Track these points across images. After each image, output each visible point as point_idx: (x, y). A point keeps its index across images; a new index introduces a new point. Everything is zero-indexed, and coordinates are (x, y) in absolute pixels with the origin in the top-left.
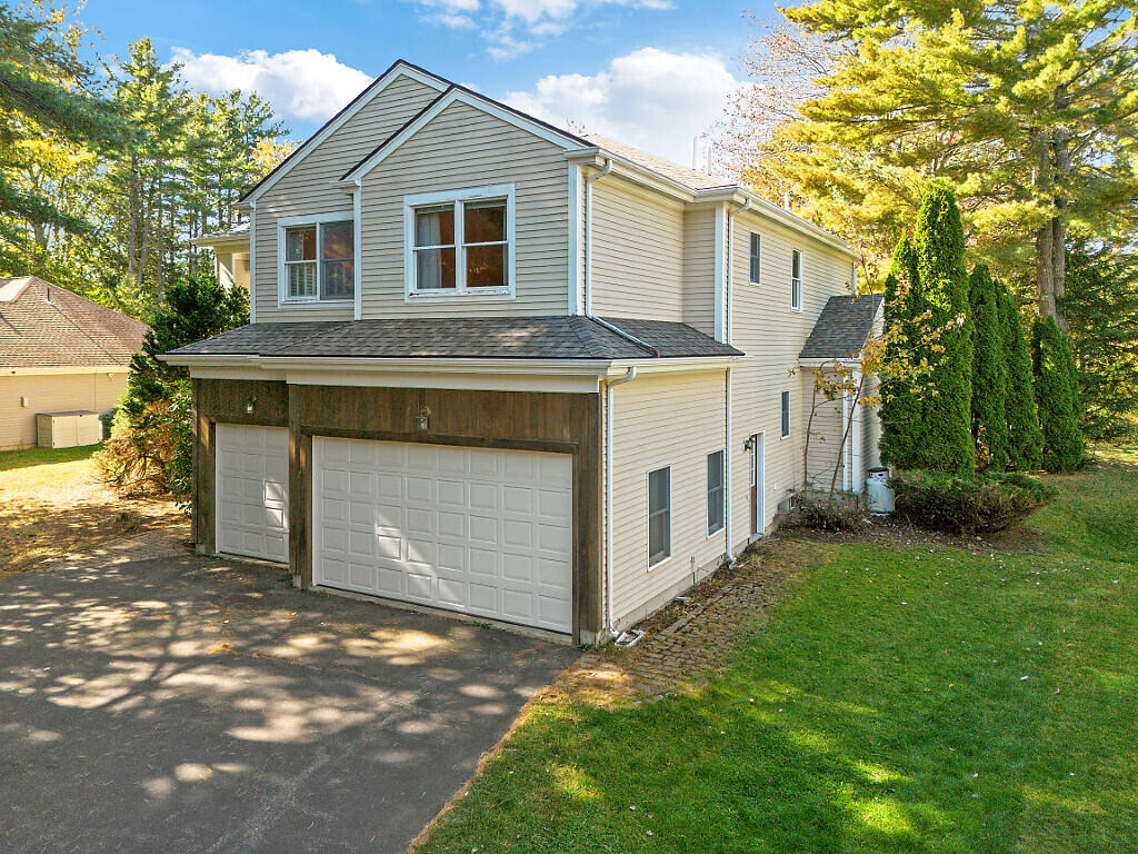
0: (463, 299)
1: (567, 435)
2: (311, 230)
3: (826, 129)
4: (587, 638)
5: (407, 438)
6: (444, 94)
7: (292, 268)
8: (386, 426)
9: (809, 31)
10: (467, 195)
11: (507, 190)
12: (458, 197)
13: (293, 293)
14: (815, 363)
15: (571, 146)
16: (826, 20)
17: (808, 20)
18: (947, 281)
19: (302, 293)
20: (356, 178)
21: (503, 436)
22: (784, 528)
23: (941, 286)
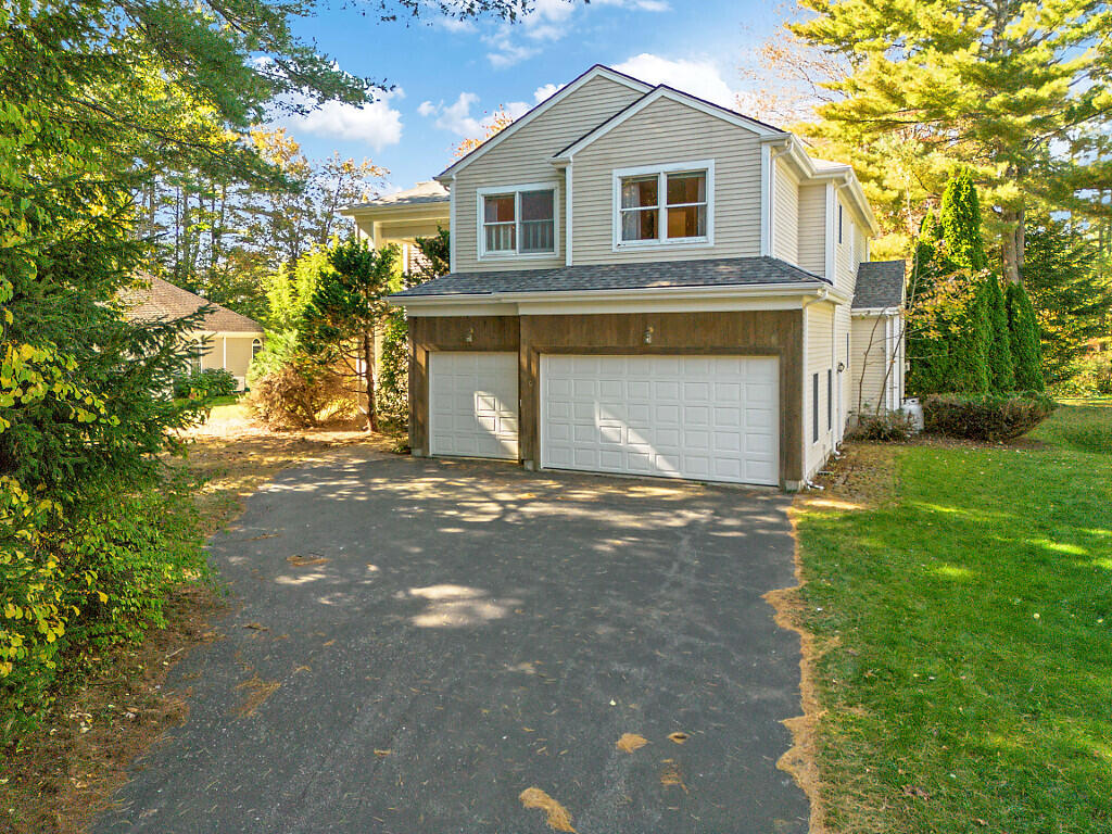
0: (667, 247)
1: (774, 340)
2: (510, 199)
3: (835, 127)
4: (790, 485)
5: (631, 351)
6: (646, 95)
7: (489, 228)
8: (612, 342)
9: (811, 44)
10: (671, 168)
11: (709, 164)
12: (662, 170)
13: (489, 247)
14: (861, 311)
15: (764, 133)
16: (827, 34)
17: (811, 35)
18: (969, 247)
19: (498, 248)
20: (569, 154)
21: (718, 344)
22: (852, 437)
23: (963, 250)
